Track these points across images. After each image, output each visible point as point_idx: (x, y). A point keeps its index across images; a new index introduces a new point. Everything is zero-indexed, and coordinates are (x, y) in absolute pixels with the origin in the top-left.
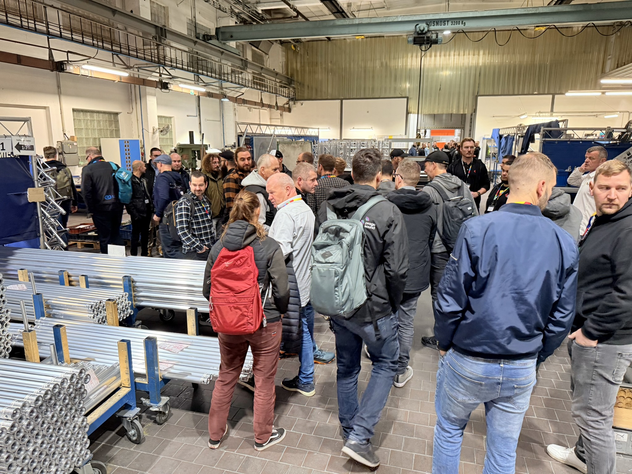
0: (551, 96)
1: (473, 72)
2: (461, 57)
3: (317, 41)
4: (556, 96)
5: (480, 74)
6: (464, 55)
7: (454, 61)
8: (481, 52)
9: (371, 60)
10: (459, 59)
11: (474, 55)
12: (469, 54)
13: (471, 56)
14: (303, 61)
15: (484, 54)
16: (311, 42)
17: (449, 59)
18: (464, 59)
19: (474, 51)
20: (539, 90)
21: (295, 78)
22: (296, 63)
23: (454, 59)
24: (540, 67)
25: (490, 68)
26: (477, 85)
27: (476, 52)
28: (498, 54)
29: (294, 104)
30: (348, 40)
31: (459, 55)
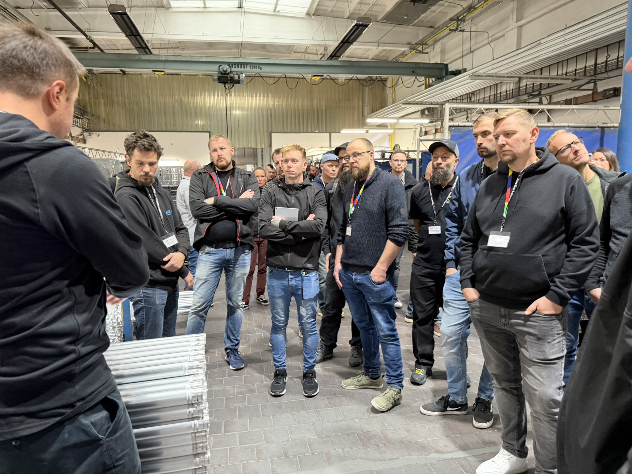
0: (328, 134)
1: (265, 113)
2: (254, 98)
3: (110, 74)
4: (332, 134)
5: (271, 115)
6: (256, 96)
7: (248, 101)
8: (270, 96)
9: (170, 96)
10: (252, 100)
11: (264, 97)
12: (260, 96)
13: (262, 98)
14: (96, 93)
15: (272, 97)
16: (104, 75)
17: (244, 100)
18: (256, 100)
19: (264, 94)
20: (319, 130)
21: (89, 110)
22: (89, 94)
23: (248, 99)
24: (318, 111)
25: (279, 109)
26: (270, 124)
27: (266, 95)
28: (284, 97)
29: (90, 135)
30: (145, 76)
31: (252, 96)
